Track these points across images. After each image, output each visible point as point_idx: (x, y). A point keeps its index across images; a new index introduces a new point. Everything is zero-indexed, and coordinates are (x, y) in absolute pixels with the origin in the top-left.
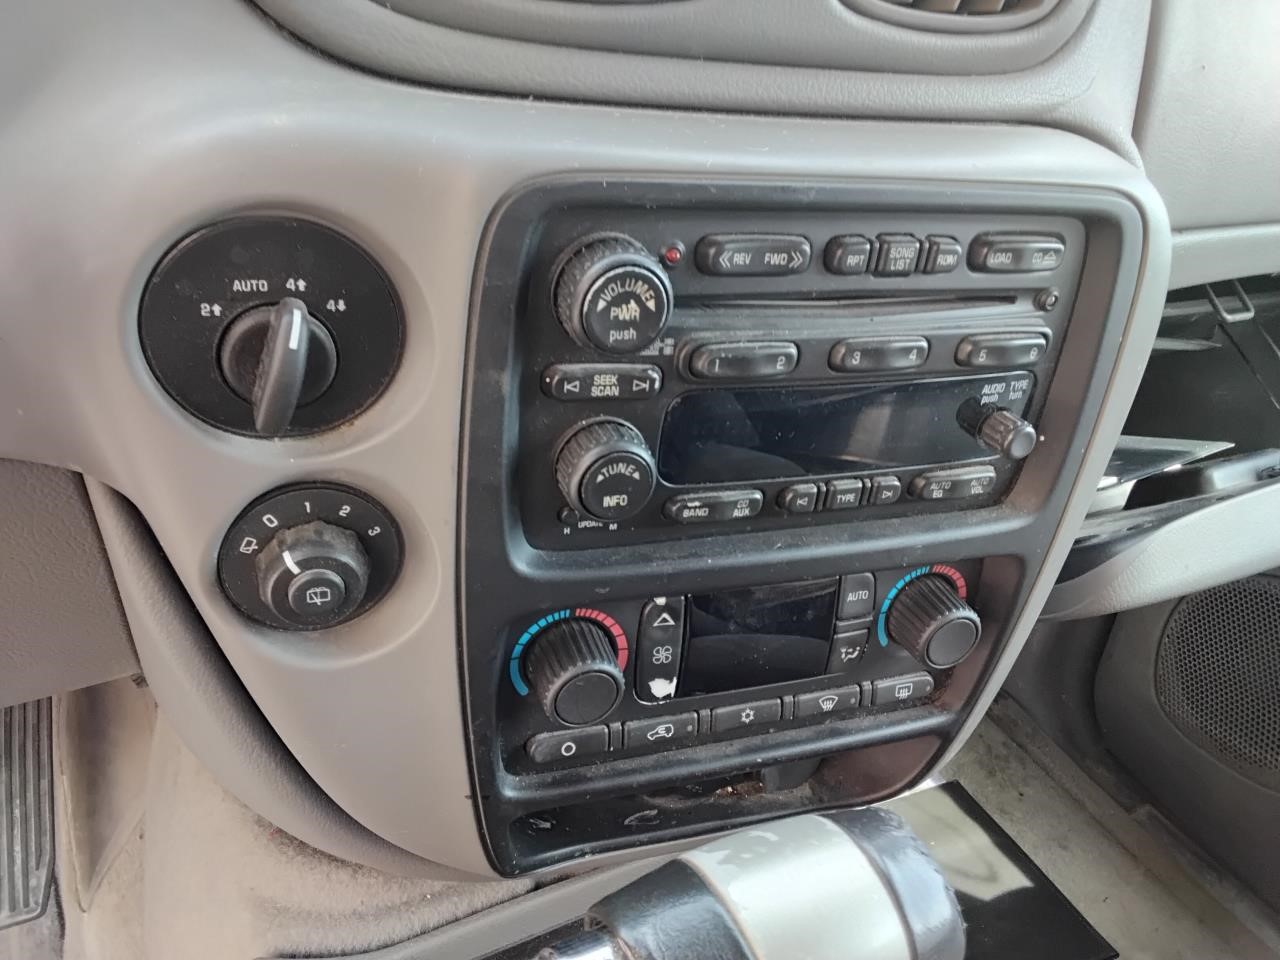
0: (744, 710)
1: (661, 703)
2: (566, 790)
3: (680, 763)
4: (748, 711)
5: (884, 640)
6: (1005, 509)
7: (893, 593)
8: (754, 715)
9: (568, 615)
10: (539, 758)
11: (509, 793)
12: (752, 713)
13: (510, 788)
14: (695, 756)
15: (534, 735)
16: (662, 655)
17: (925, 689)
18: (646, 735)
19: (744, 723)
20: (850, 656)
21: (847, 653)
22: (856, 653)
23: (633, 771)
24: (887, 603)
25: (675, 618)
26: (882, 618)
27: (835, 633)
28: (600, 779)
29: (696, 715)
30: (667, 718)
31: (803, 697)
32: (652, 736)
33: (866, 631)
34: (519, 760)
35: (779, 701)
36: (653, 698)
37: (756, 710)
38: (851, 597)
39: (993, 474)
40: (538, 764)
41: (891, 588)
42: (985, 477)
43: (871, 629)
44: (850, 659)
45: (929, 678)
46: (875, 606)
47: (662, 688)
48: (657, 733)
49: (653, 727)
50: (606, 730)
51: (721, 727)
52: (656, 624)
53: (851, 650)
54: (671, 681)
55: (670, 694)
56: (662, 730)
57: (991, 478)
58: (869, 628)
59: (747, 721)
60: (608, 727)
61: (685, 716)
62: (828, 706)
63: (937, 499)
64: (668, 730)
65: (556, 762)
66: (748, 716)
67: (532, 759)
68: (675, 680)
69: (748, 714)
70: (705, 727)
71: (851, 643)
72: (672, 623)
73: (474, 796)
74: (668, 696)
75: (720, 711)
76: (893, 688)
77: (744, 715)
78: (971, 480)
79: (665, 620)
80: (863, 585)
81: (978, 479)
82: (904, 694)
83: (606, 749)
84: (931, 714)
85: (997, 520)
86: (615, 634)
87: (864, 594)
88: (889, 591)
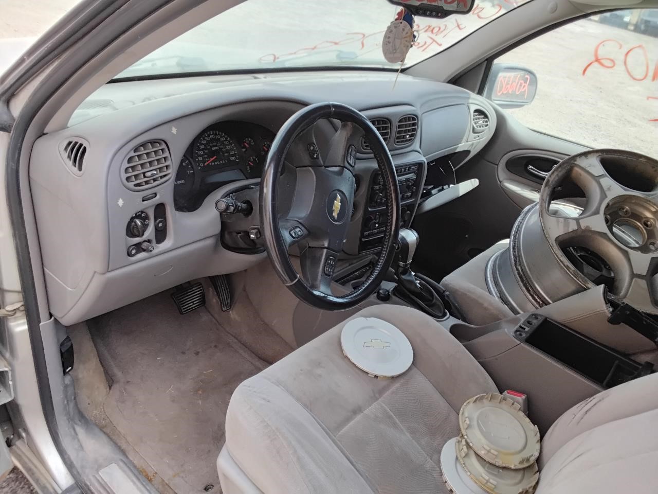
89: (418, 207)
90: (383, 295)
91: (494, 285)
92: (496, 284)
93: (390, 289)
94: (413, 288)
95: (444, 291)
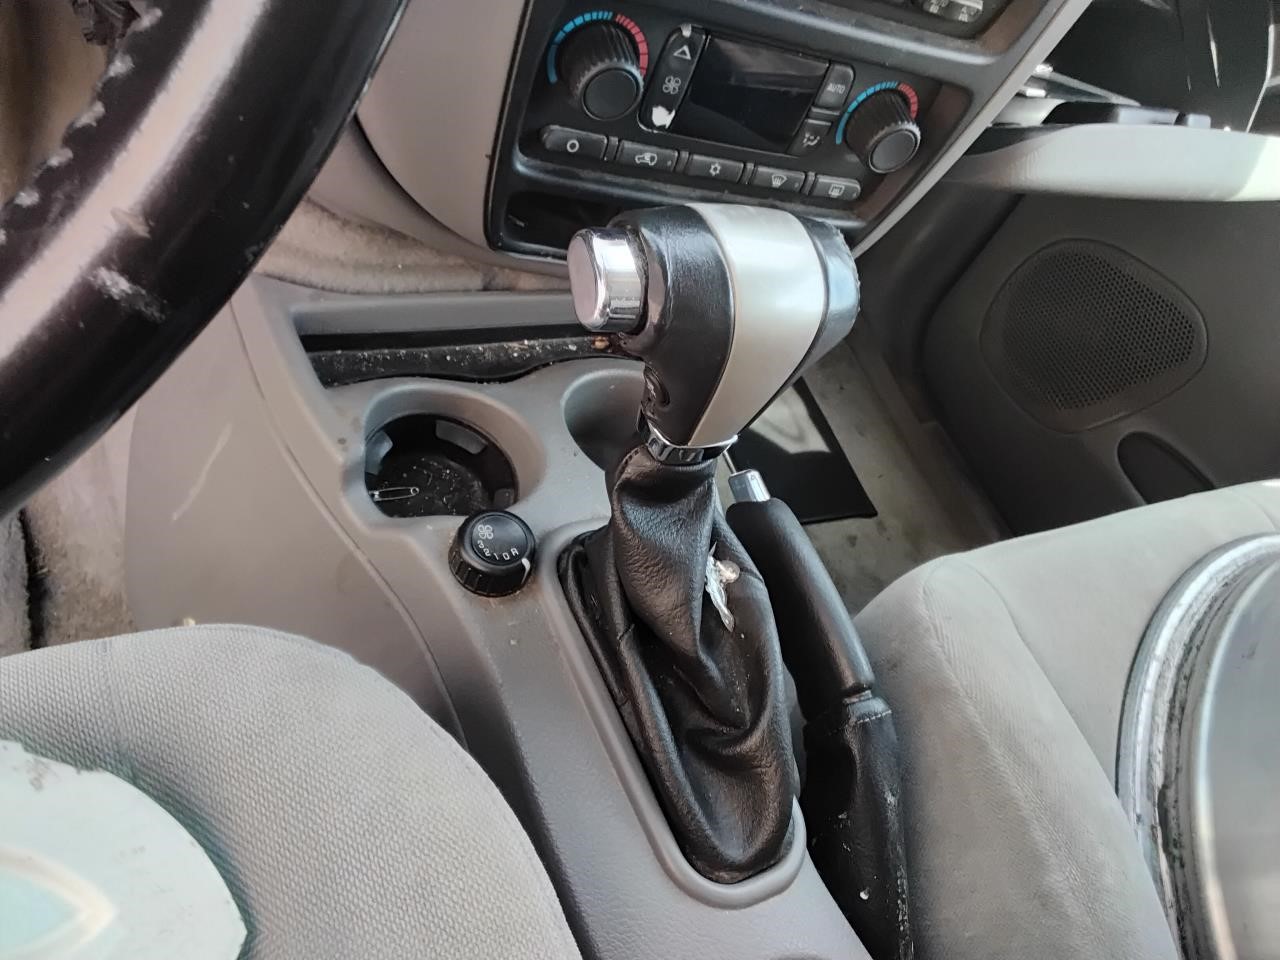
0: (714, 163)
1: (655, 132)
2: (561, 181)
3: (654, 191)
4: (717, 165)
5: (839, 140)
6: (977, 45)
7: (862, 97)
8: (720, 171)
9: (609, 18)
10: (548, 146)
11: (520, 168)
12: (719, 168)
13: (521, 165)
14: (664, 190)
15: (548, 124)
16: (672, 85)
17: (851, 195)
18: (635, 156)
19: (710, 174)
20: (809, 143)
21: (809, 139)
22: (816, 142)
23: (616, 185)
24: (854, 105)
25: (693, 52)
26: (846, 116)
27: (808, 117)
28: (590, 183)
29: (676, 154)
30: (654, 149)
31: (762, 169)
32: (639, 159)
33: (829, 124)
34: (532, 144)
35: (742, 165)
36: (650, 125)
37: (724, 167)
38: (831, 88)
39: (980, 7)
40: (548, 151)
41: (863, 91)
42: (974, 8)
43: (835, 122)
44: (809, 146)
45: (858, 187)
46: (846, 102)
47: (662, 117)
48: (643, 158)
49: (641, 152)
50: (606, 141)
51: (692, 172)
52: (676, 54)
53: (812, 138)
54: (670, 113)
55: (665, 126)
56: (648, 156)
57: (978, 10)
58: (832, 123)
59: (714, 173)
60: (608, 139)
61: (668, 152)
62: (777, 183)
63: (932, 14)
64: (652, 159)
65: (559, 155)
66: (715, 169)
67: (543, 144)
68: (673, 113)
69: (716, 167)
70: (680, 167)
71: (816, 131)
72: (688, 57)
73: (492, 158)
74: (662, 128)
75: (696, 157)
76: (829, 185)
77: (713, 167)
78: (962, 6)
79: (684, 53)
80: (843, 79)
81: (968, 7)
82: (835, 194)
83: (601, 156)
84: (849, 218)
85: (968, 52)
86: (641, 51)
87: (841, 89)
88: (859, 94)
89: (976, 148)
90: (480, 553)
91: (1163, 710)
92: (1180, 714)
93: (548, 536)
94: (662, 601)
95: (858, 689)
